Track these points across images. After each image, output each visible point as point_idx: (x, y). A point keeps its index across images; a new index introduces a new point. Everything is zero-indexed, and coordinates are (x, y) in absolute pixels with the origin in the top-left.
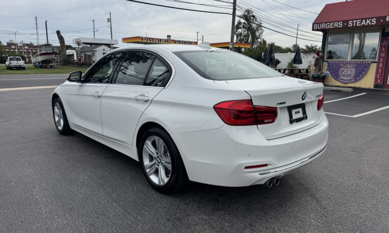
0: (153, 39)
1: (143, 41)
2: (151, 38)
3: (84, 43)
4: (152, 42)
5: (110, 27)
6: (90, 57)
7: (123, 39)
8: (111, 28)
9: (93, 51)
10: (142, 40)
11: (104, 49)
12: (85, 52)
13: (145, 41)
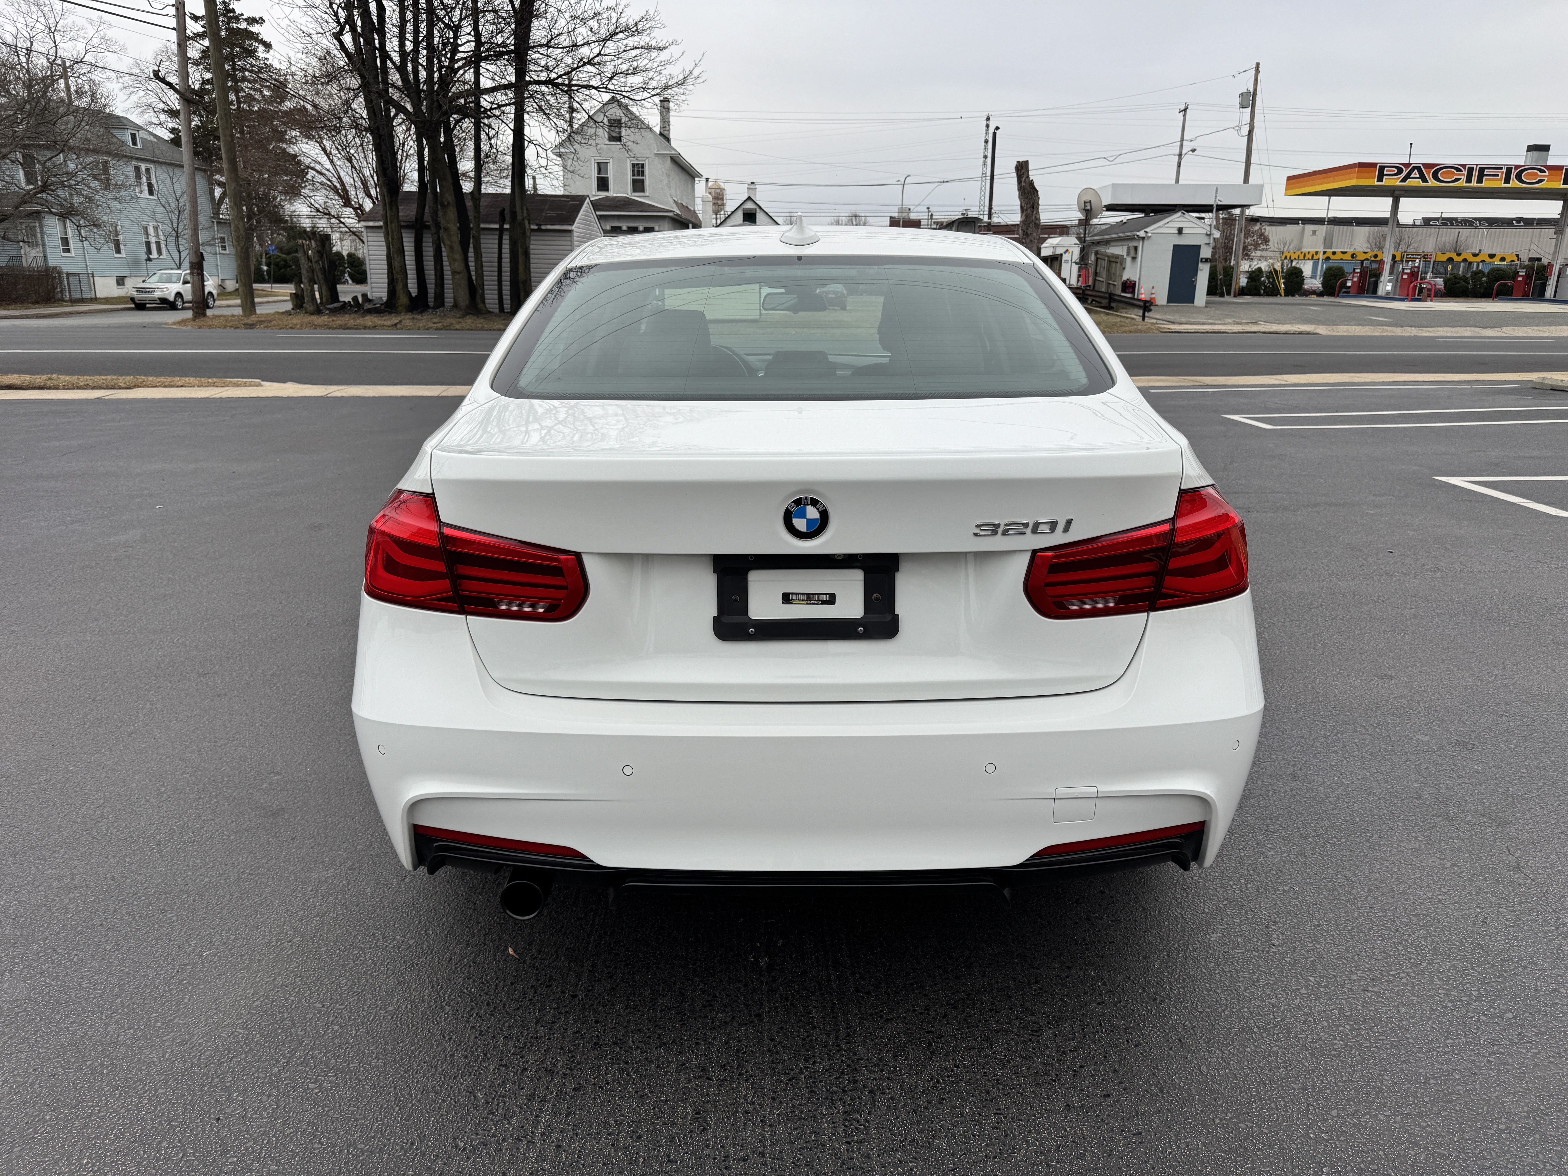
0: (1436, 170)
1: (1387, 182)
2: (1428, 166)
3: (1111, 208)
4: (1432, 183)
5: (1245, 130)
6: (1116, 261)
7: (1289, 179)
8: (1250, 133)
9: (1132, 238)
10: (1380, 179)
11: (1180, 231)
12: (1107, 243)
13: (1396, 182)
